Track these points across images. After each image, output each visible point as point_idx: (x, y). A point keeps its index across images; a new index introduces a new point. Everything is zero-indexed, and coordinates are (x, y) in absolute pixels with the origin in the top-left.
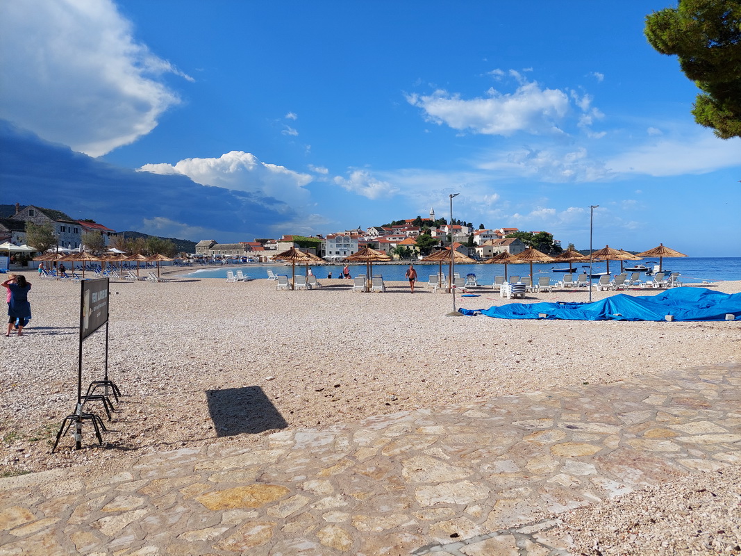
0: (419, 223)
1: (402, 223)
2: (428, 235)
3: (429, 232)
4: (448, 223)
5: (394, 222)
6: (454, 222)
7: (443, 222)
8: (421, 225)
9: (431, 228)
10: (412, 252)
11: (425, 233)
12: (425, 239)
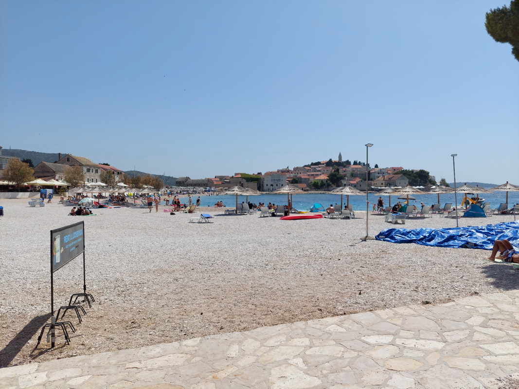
0: (330, 163)
1: (318, 164)
2: (337, 173)
3: (338, 170)
4: (352, 163)
5: (312, 163)
6: (355, 163)
7: (348, 163)
8: (332, 166)
9: (339, 168)
10: (325, 185)
11: (335, 171)
12: (335, 175)
